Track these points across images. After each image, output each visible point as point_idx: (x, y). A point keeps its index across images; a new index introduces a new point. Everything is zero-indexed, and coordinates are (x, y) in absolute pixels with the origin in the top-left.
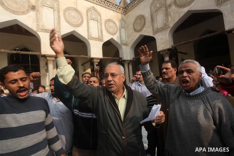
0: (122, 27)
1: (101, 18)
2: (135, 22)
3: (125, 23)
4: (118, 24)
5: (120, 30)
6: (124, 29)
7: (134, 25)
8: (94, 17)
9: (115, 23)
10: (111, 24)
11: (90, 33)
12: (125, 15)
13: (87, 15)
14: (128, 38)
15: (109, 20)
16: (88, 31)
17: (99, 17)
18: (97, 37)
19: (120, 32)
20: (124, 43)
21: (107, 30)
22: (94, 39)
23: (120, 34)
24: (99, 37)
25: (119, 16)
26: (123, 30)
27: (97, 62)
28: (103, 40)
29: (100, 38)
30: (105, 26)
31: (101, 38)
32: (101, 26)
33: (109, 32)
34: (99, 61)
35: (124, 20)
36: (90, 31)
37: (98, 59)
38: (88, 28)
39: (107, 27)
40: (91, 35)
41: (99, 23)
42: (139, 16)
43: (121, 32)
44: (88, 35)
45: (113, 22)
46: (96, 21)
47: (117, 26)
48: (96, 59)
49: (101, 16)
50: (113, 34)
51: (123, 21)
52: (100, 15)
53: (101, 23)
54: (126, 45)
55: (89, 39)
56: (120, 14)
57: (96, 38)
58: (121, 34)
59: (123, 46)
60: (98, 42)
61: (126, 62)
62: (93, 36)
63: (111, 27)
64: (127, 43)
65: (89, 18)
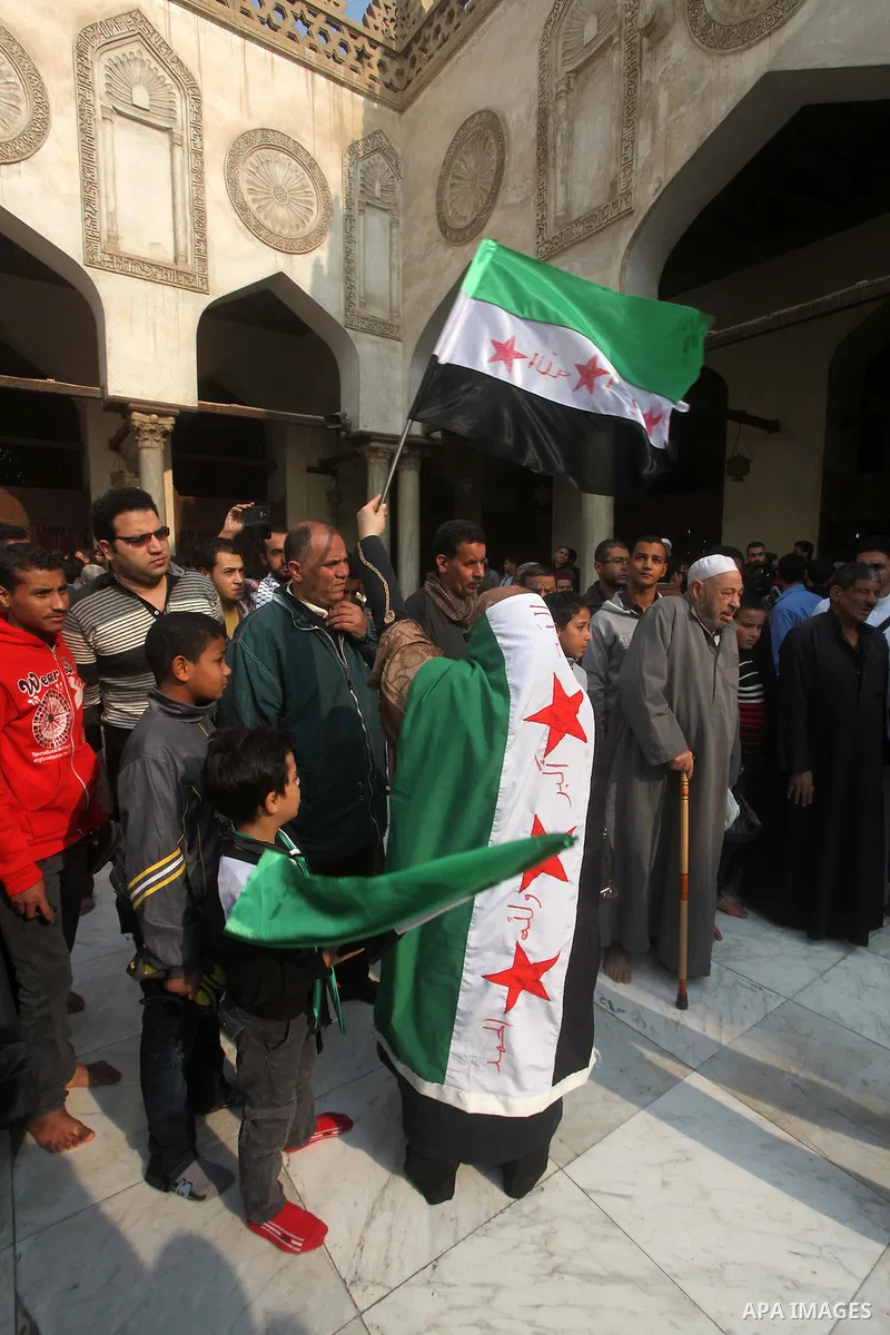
0: (364, 198)
1: (199, 112)
2: (448, 164)
3: (397, 175)
4: (335, 174)
5: (349, 218)
6: (387, 217)
7: (440, 193)
8: (141, 97)
9: (311, 166)
10: (283, 171)
11: (104, 225)
12: (401, 110)
13: (84, 81)
14: (407, 282)
15: (264, 140)
16: (88, 202)
17: (182, 108)
18: (166, 255)
19: (349, 239)
20: (374, 320)
21: (241, 209)
22: (137, 269)
23: (348, 252)
24: (176, 261)
25: (355, 108)
26: (375, 223)
27: (152, 431)
28: (205, 279)
29: (180, 267)
30: (232, 183)
31: (191, 265)
32: (198, 174)
33: (256, 229)
34: (168, 423)
35: (387, 152)
36: (103, 206)
37: (160, 410)
38: (89, 185)
39: (244, 187)
40: (114, 238)
41: (178, 150)
42: (473, 117)
43: (358, 235)
44: (91, 238)
45: (294, 150)
46: (164, 137)
47: (325, 187)
48: (148, 408)
49: (198, 100)
50: (289, 248)
51: (378, 158)
52: (194, 87)
53: (198, 153)
54: (385, 330)
55: (91, 264)
56: (361, 98)
57: (157, 267)
58: (357, 250)
59: (361, 335)
60: (169, 291)
61: (375, 450)
62: (130, 245)
63: (281, 194)
64: (397, 322)
65: (100, 100)
